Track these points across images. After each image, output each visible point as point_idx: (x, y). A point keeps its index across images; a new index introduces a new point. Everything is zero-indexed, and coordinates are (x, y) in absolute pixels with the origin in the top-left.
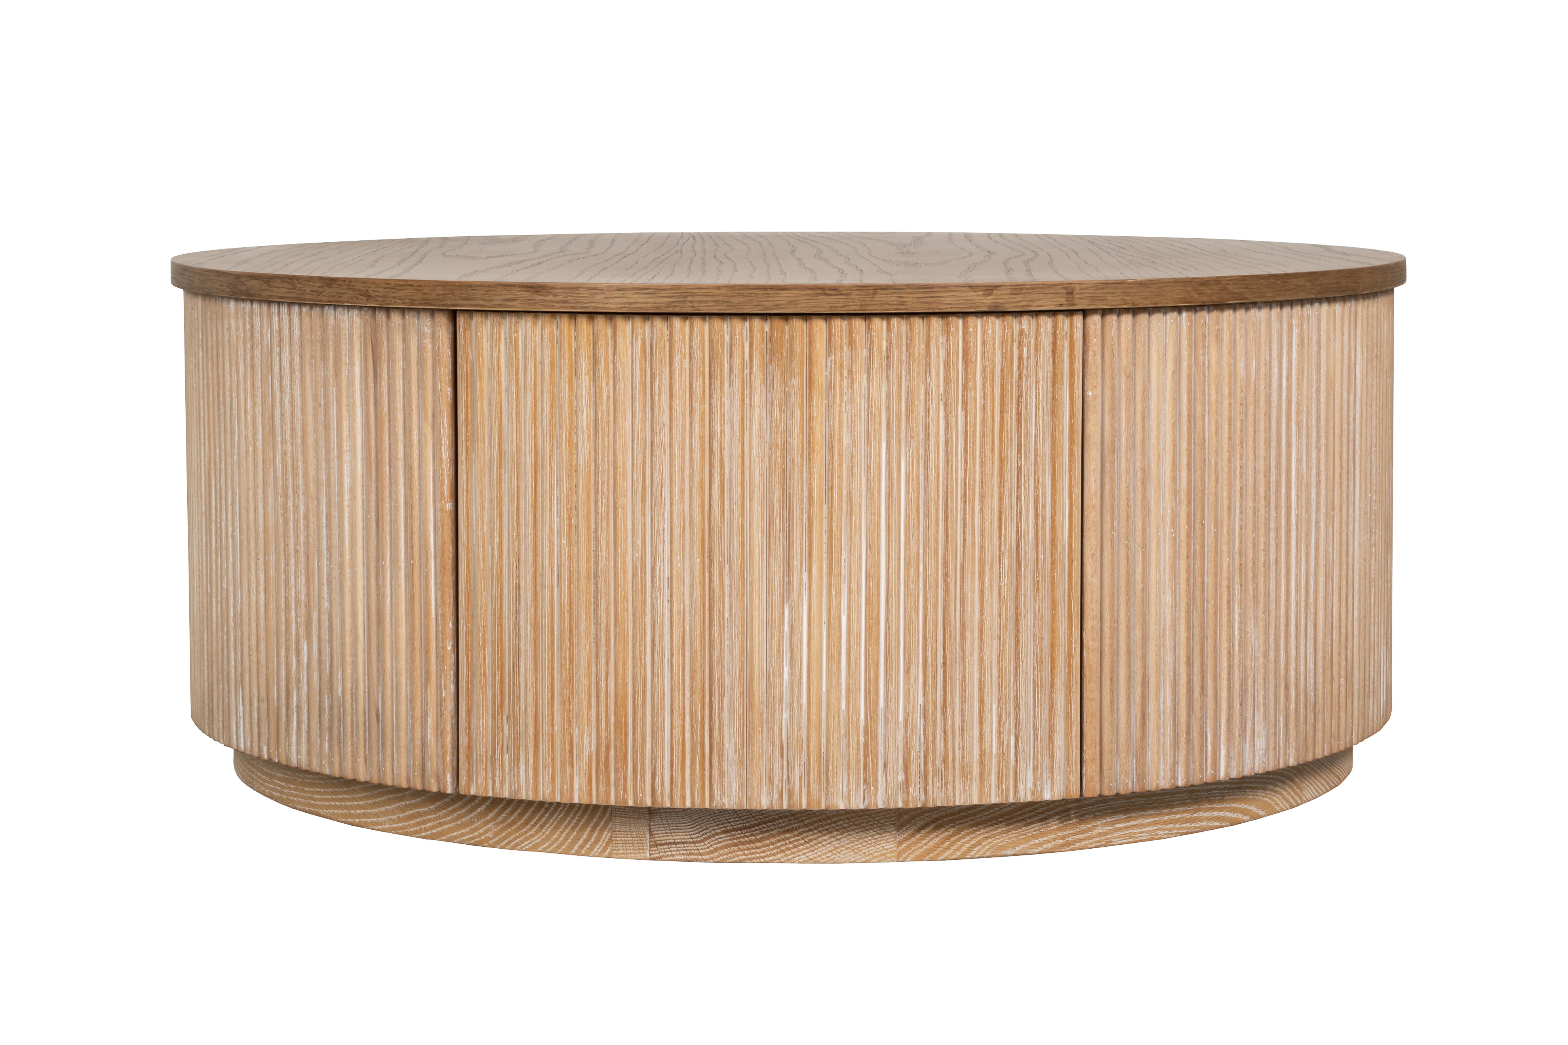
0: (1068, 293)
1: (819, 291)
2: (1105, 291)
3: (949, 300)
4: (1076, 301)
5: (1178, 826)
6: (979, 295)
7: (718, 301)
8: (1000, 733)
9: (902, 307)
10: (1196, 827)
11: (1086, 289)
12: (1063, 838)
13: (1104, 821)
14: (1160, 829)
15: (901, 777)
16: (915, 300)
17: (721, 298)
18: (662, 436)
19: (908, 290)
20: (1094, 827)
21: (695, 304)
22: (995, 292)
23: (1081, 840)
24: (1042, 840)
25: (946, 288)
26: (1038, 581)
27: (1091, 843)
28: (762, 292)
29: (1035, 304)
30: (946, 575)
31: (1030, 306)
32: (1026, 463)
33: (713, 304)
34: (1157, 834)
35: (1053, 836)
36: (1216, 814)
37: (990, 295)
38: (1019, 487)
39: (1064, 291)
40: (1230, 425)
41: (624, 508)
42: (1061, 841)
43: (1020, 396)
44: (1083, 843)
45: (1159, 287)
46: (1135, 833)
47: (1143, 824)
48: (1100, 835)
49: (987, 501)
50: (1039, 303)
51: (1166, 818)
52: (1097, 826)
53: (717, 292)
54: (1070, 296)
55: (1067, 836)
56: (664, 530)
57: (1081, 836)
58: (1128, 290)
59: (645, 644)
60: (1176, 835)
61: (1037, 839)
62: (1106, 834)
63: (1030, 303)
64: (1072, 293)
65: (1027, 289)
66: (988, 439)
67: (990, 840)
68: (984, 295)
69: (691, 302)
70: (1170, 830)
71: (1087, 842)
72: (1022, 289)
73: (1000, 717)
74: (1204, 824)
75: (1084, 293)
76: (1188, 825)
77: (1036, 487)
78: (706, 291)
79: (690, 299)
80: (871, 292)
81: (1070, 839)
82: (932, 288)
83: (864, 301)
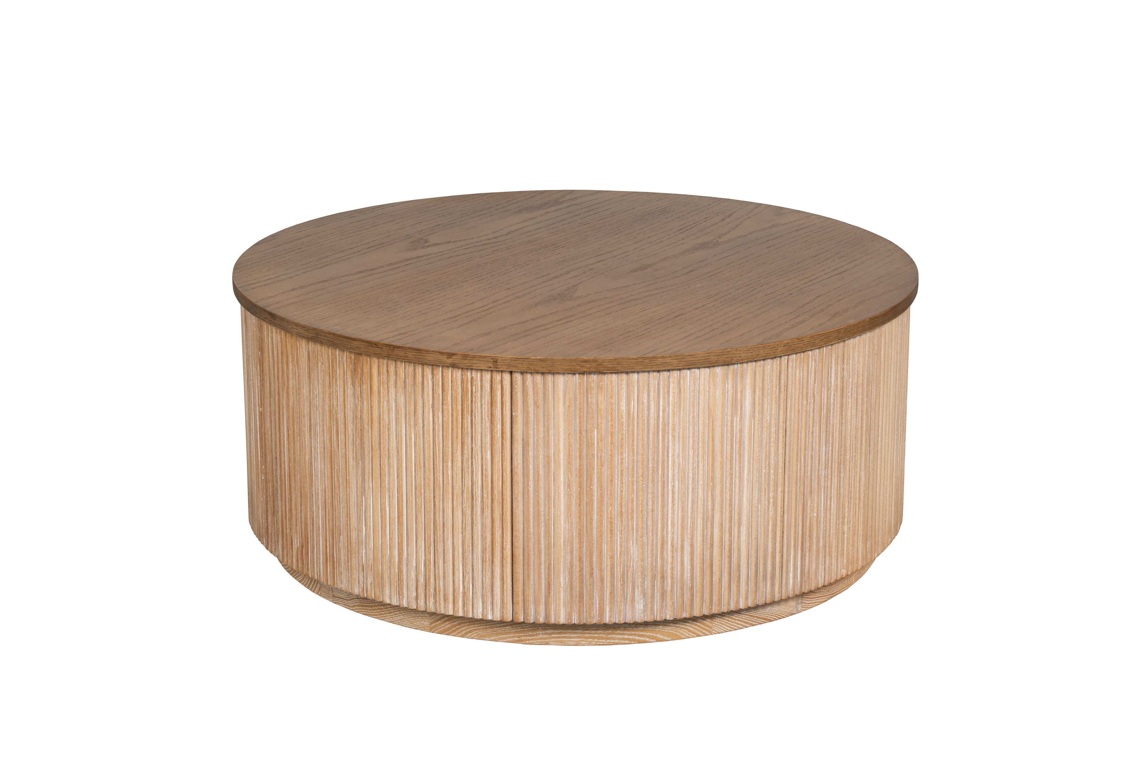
0: (494, 362)
1: (369, 344)
2: (517, 362)
3: (429, 358)
4: (498, 366)
5: (596, 640)
6: (444, 358)
7: (329, 340)
8: (463, 582)
9: (406, 358)
10: (611, 642)
11: (505, 360)
12: (519, 637)
13: (544, 632)
14: (582, 641)
15: (414, 594)
16: (412, 356)
17: (330, 339)
18: (315, 401)
19: (409, 350)
20: (538, 635)
21: (322, 340)
22: (453, 357)
23: (529, 640)
24: (506, 636)
25: (427, 352)
26: (483, 508)
27: (536, 642)
28: (346, 340)
29: (475, 365)
30: (434, 497)
31: (472, 366)
32: (475, 446)
33: (328, 341)
34: (580, 643)
35: (512, 635)
36: (626, 637)
37: (450, 358)
38: (472, 458)
39: (492, 360)
40: (612, 436)
41: (304, 432)
42: (517, 639)
43: (472, 411)
44: (531, 641)
45: (552, 362)
46: (565, 641)
47: (570, 637)
48: (541, 639)
49: (455, 463)
50: (477, 365)
51: (587, 635)
52: (540, 634)
53: (329, 335)
54: (495, 363)
55: (522, 636)
56: (317, 447)
57: (530, 638)
58: (531, 363)
59: (313, 501)
60: (595, 645)
61: (503, 635)
62: (545, 639)
63: (472, 365)
64: (496, 362)
65: (470, 357)
66: (455, 431)
67: (477, 631)
68: (447, 358)
69: (320, 338)
70: (590, 642)
71: (533, 641)
72: (468, 357)
73: (463, 573)
74: (617, 641)
75: (504, 362)
76: (604, 641)
77: (482, 459)
78: (324, 334)
79: (319, 336)
80: (392, 349)
81: (523, 638)
82: (421, 351)
83: (389, 353)
